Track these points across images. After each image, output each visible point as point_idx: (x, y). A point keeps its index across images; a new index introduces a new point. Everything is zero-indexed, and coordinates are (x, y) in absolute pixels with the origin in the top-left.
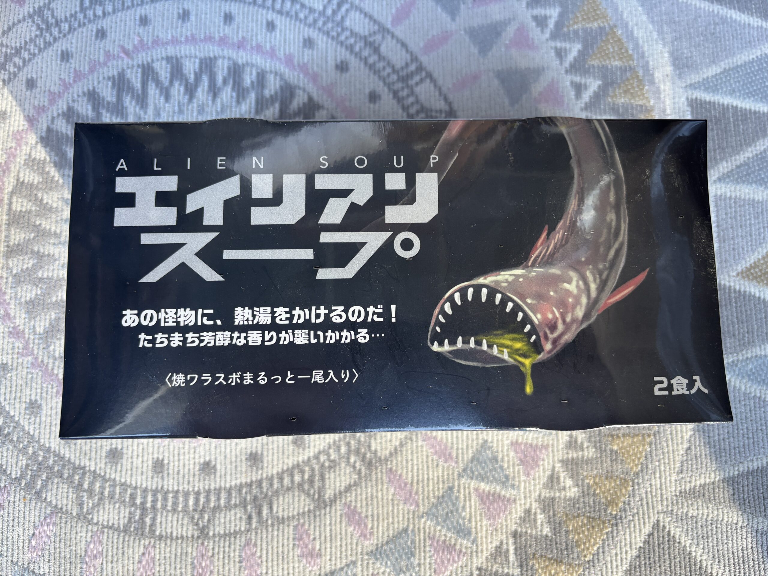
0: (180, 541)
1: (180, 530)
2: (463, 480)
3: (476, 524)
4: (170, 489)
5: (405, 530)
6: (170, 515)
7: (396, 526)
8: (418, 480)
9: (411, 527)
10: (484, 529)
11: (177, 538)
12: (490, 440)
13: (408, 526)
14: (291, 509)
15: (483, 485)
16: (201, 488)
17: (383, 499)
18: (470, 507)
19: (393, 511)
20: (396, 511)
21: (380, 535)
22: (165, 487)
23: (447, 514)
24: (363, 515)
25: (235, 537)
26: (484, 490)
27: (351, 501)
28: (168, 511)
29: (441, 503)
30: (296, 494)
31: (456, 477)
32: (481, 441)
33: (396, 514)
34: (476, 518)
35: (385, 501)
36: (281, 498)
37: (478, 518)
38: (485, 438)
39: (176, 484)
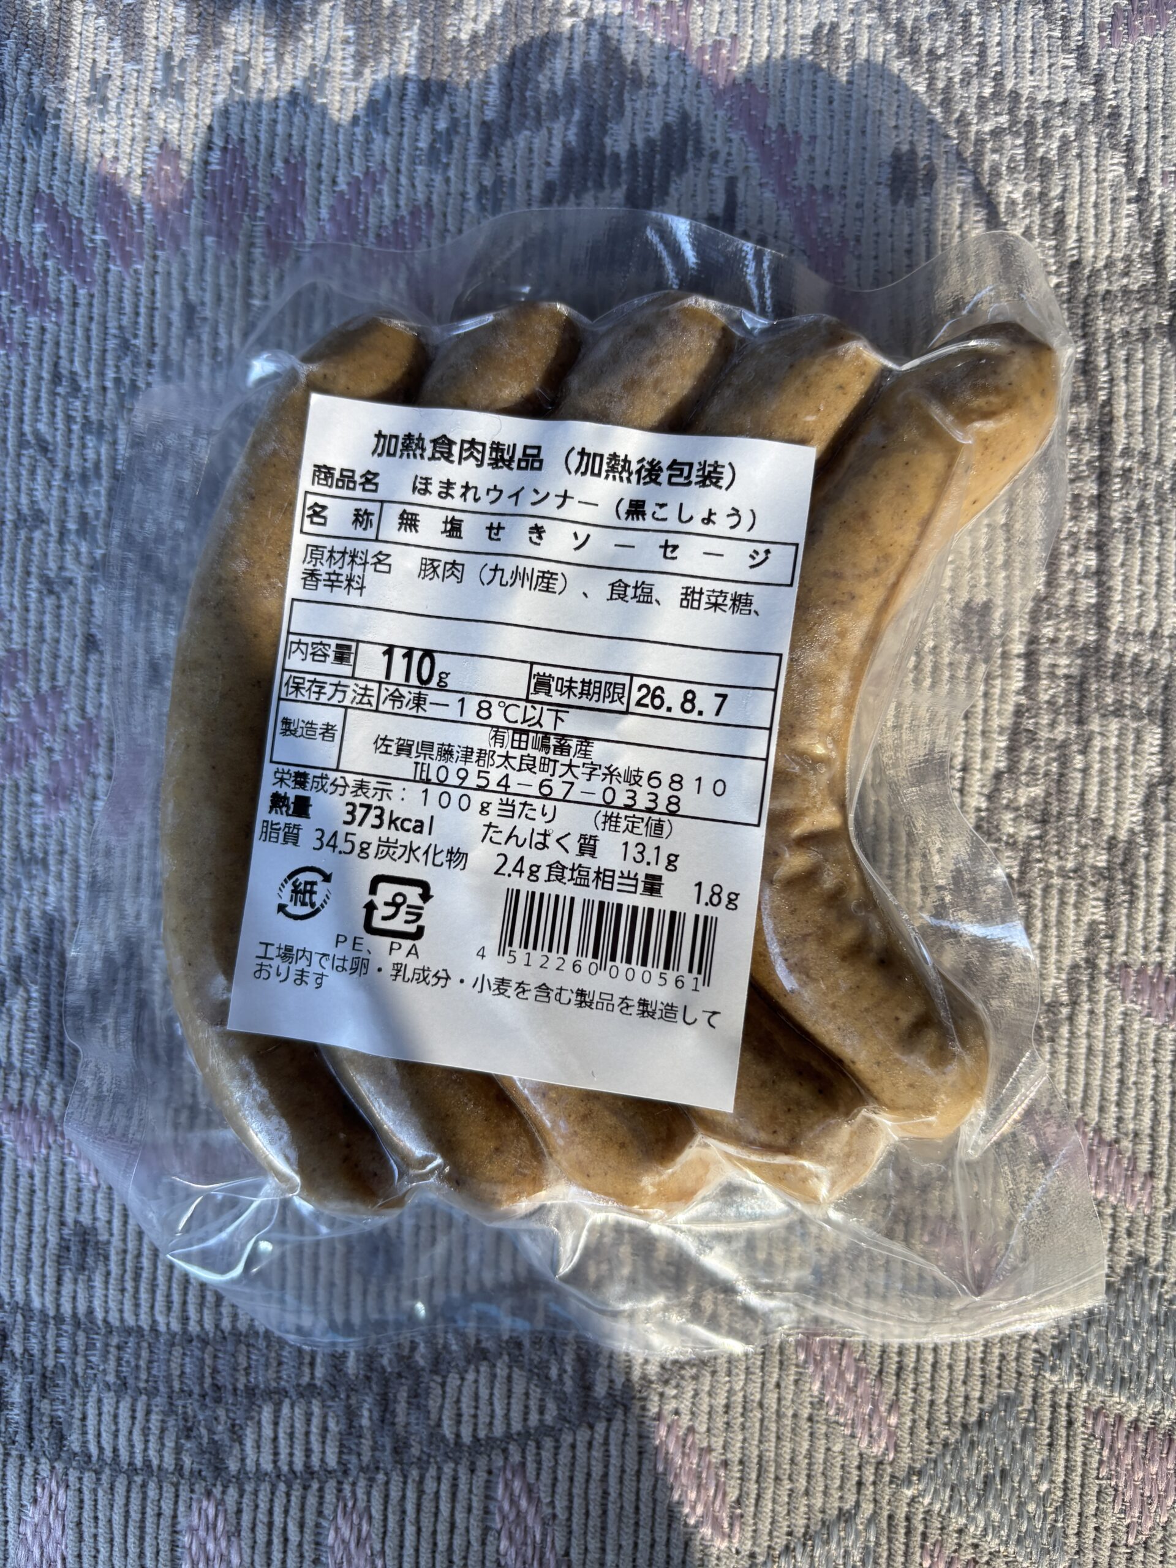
0: (138, 1479)
1: (139, 1448)
2: (1051, 1379)
3: (1081, 1524)
4: (114, 1319)
5: (846, 1517)
6: (109, 1400)
7: (818, 1502)
8: (900, 1369)
9: (867, 1508)
10: (1107, 1540)
11: (133, 1469)
12: (1156, 1259)
13: (858, 1505)
14: (483, 1419)
15: (1117, 1400)
16: (209, 1325)
17: (779, 1415)
18: (1069, 1468)
19: (810, 1455)
20: (820, 1457)
21: (765, 1527)
22: (99, 1314)
23: (987, 1481)
24: (715, 1458)
25: (306, 1488)
26: (1120, 1418)
27: (677, 1412)
28: (108, 1386)
29: (973, 1445)
30: (501, 1371)
31: (1029, 1369)
32: (1124, 1261)
33: (819, 1468)
34: (1083, 1505)
35: (788, 1422)
36: (453, 1380)
37: (1091, 1509)
38: (1141, 1249)
39: (128, 1306)
